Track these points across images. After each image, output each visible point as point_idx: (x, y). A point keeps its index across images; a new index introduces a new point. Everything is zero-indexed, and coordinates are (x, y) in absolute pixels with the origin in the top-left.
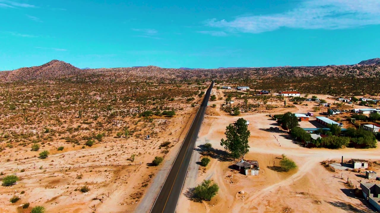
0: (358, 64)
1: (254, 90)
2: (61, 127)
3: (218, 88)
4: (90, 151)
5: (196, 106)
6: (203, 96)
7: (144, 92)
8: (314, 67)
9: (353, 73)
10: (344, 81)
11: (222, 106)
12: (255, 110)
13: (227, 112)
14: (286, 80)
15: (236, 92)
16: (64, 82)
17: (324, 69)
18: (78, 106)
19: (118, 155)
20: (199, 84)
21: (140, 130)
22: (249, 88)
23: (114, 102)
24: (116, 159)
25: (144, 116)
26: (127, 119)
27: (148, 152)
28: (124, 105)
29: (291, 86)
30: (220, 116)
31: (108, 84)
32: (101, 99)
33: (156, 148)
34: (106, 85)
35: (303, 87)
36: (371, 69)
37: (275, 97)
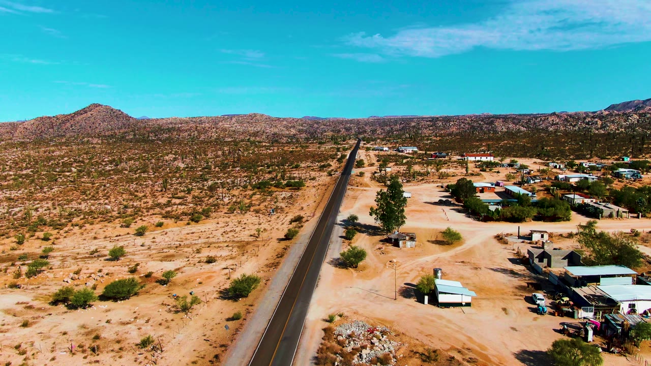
0: (604, 110)
1: (424, 152)
2: (142, 203)
3: (368, 149)
4: (199, 228)
5: (334, 174)
6: (344, 160)
7: (251, 155)
8: (532, 114)
9: (591, 124)
10: (569, 139)
11: (374, 175)
12: (423, 180)
13: (380, 182)
14: (479, 137)
15: (396, 155)
16: (114, 140)
17: (545, 119)
18: (152, 176)
19: (236, 231)
20: (336, 143)
21: (259, 205)
22: (416, 149)
23: (206, 170)
24: (236, 235)
25: (259, 188)
26: (236, 192)
27: (275, 228)
28: (224, 174)
29: (484, 146)
30: (370, 187)
31: (187, 143)
32: (186, 166)
33: (285, 224)
34: (185, 144)
35: (502, 147)
36: (622, 118)
37: (455, 162)
